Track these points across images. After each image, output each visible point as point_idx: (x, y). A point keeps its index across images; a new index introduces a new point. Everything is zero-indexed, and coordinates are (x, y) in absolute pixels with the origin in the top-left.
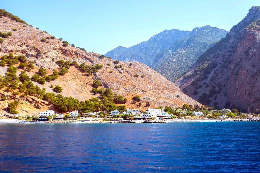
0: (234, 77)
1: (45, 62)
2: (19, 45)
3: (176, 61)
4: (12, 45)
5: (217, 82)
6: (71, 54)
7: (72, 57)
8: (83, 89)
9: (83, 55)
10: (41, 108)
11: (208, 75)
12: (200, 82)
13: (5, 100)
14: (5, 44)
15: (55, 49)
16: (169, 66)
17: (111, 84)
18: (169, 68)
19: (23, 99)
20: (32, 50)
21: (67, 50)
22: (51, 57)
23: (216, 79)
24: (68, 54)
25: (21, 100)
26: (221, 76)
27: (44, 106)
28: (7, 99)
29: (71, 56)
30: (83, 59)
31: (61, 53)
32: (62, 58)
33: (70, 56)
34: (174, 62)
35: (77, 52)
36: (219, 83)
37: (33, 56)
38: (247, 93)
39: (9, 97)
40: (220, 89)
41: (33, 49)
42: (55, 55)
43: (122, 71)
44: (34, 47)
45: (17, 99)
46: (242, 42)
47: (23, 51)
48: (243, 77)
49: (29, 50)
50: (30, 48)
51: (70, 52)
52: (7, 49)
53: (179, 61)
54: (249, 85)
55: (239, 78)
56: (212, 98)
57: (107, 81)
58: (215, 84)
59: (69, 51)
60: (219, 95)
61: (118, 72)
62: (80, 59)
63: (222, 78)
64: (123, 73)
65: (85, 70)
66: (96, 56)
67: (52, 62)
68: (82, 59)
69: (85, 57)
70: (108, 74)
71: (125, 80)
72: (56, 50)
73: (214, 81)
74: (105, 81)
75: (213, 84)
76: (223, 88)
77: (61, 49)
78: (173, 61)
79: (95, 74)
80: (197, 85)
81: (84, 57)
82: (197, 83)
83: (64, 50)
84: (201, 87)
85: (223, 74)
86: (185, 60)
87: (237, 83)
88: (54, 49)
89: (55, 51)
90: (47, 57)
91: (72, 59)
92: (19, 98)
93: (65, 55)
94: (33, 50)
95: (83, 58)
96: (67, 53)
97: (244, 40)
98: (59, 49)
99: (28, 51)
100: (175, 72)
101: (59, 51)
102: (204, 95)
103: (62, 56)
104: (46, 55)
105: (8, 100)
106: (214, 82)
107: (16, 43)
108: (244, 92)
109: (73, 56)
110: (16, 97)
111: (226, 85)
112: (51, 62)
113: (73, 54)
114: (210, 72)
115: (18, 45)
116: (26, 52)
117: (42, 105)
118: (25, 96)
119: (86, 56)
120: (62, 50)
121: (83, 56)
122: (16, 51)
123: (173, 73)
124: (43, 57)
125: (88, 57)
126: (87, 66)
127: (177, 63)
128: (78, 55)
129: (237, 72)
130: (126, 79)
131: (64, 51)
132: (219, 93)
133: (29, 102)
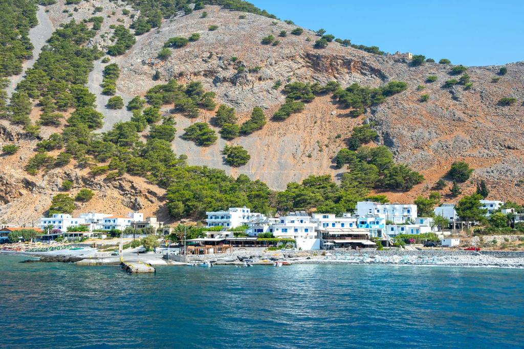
1: (252, 91)
2: (203, 60)
4: (186, 61)
6: (331, 65)
7: (335, 72)
8: (315, 152)
9: (364, 64)
10: (141, 208)
13: (71, 190)
14: (173, 61)
15: (292, 58)
17: (405, 133)
19: (112, 184)
20: (229, 67)
21: (322, 56)
22: (272, 79)
24: (323, 65)
25: (107, 187)
27: (152, 202)
28: (75, 185)
29: (332, 70)
30: (365, 74)
31: (308, 67)
32: (306, 78)
33: (330, 71)
35: (349, 58)
37: (227, 81)
39: (80, 181)
41: (232, 63)
42: (288, 72)
43: (462, 94)
44: (234, 60)
45: (98, 186)
47: (208, 71)
49: (222, 67)
50: (226, 62)
51: (329, 60)
52: (171, 72)
57: (398, 126)
59: (325, 57)
61: (450, 96)
62: (356, 74)
66: (404, 62)
67: (271, 92)
68: (362, 73)
69: (371, 68)
70: (413, 106)
71: (459, 119)
72: (292, 60)
74: (392, 125)
77: (308, 56)
79: (374, 109)
81: (366, 70)
83: (314, 56)
88: (287, 57)
89: (291, 62)
90: (260, 79)
92: (102, 183)
93: (316, 70)
94: (231, 67)
95: (364, 72)
96: (321, 65)
98: (301, 57)
99: (220, 69)
101: (301, 61)
103: (309, 72)
104: (259, 75)
105: (79, 187)
107: (197, 57)
109: (337, 70)
110: (95, 181)
112: (270, 89)
113: (338, 65)
115: (201, 60)
116: (215, 72)
117: (148, 200)
118: (117, 178)
119: (372, 66)
120: (310, 59)
121: (363, 67)
122: (191, 73)
124: (247, 81)
125: (378, 67)
128: (349, 65)
130: (462, 116)
131: (313, 60)
133: (122, 193)
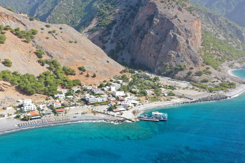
0: (139, 39)
3: (66, 5)
5: (120, 39)
7: (3, 19)
8: (29, 59)
9: (13, 17)
10: (5, 91)
11: (110, 31)
12: (105, 37)
16: (61, 10)
17: (53, 52)
18: (62, 12)
23: (119, 36)
26: (123, 34)
27: (7, 88)
34: (65, 5)
35: (7, 14)
36: (122, 40)
38: (152, 55)
40: (124, 46)
43: (57, 36)
46: (143, 8)
48: (148, 42)
53: (69, 5)
54: (155, 50)
55: (144, 42)
56: (119, 54)
57: (49, 49)
58: (119, 40)
60: (124, 51)
61: (54, 37)
62: (11, 21)
63: (124, 36)
64: (59, 39)
65: (22, 36)
66: (27, 18)
69: (16, 19)
70: (46, 40)
71: (64, 48)
73: (117, 37)
74: (46, 49)
75: (117, 40)
76: (126, 45)
78: (63, 5)
79: (33, 40)
80: (104, 40)
81: (14, 20)
82: (103, 38)
84: (107, 42)
85: (124, 33)
86: (74, 4)
87: (142, 46)
91: (3, 21)
97: (145, 7)
100: (67, 16)
102: (112, 51)
106: (117, 39)
108: (150, 54)
109: (3, 18)
111: (128, 43)
113: (3, 16)
114: (112, 28)
117: (5, 87)
123: (65, 17)
125: (19, 19)
126: (22, 32)
127: (67, 6)
128: (8, 17)
129: (141, 35)
130: (64, 46)
132: (123, 49)
